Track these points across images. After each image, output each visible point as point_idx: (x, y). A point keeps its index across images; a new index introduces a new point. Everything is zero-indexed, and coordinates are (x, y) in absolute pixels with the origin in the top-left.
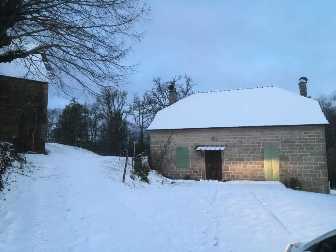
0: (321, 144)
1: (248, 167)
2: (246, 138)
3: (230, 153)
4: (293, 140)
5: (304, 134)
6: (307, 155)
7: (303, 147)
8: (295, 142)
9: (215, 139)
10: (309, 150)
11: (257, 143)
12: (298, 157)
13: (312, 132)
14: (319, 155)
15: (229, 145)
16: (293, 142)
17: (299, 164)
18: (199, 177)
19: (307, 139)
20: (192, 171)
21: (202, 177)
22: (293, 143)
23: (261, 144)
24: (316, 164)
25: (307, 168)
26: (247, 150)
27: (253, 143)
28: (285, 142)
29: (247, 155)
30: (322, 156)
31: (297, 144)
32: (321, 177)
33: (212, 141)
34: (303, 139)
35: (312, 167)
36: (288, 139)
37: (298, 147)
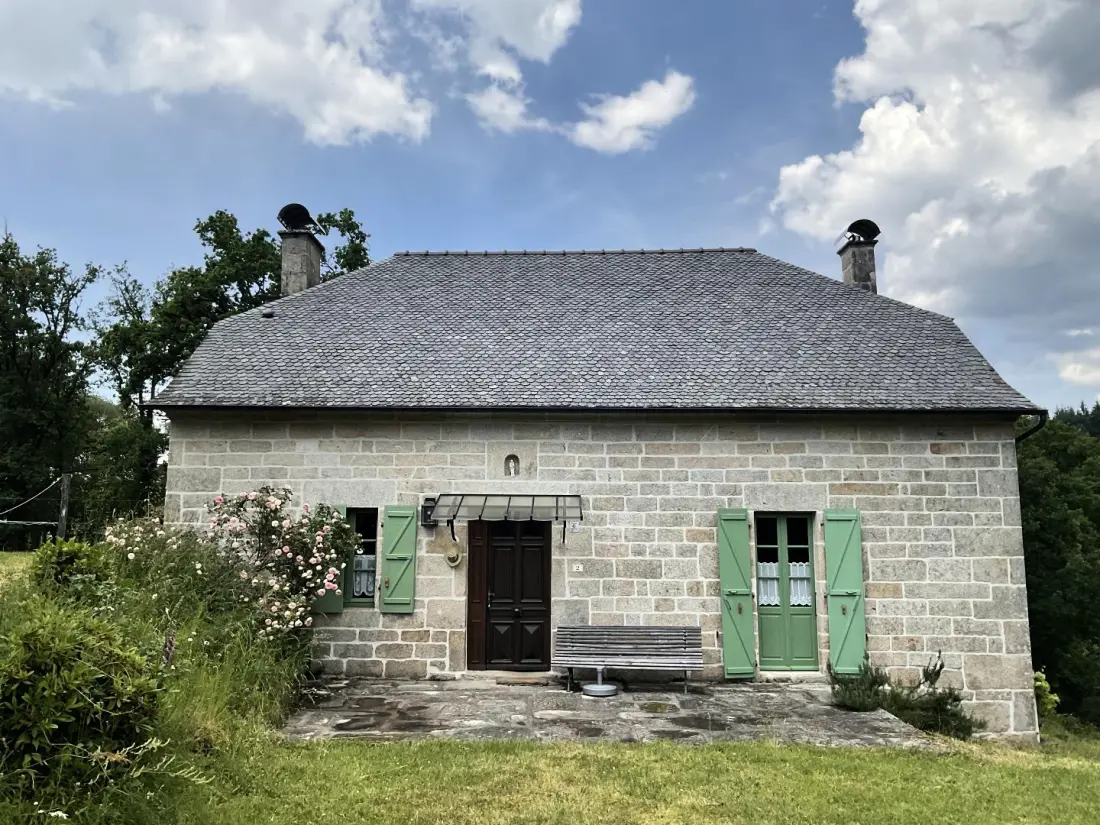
0: (1001, 499)
1: (681, 605)
2: (671, 462)
3: (593, 535)
4: (886, 476)
5: (928, 454)
6: (945, 550)
7: (926, 512)
8: (893, 488)
9: (523, 464)
10: (951, 528)
11: (723, 491)
12: (907, 558)
13: (963, 445)
14: (990, 550)
15: (591, 498)
16: (881, 489)
17: (911, 593)
18: (433, 664)
19: (945, 476)
20: (399, 631)
21: (447, 660)
22: (882, 493)
23: (743, 496)
24: (981, 592)
25: (943, 609)
26: (678, 520)
27: (707, 490)
28: (849, 488)
29: (673, 545)
30: (1007, 552)
31: (900, 496)
32: (1004, 654)
33: (508, 472)
34: (927, 474)
35: (964, 606)
36: (861, 476)
37: (906, 513)
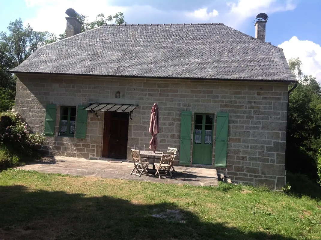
0: (280, 112)
1: (168, 141)
2: (168, 95)
3: (142, 118)
4: (240, 102)
5: (256, 95)
6: (258, 128)
7: (252, 115)
8: (242, 106)
9: (121, 95)
10: (261, 121)
11: (185, 105)
12: (244, 130)
13: (269, 93)
14: (274, 129)
15: (142, 106)
16: (238, 107)
17: (244, 141)
18: (91, 154)
19: (260, 103)
20: (81, 144)
21: (95, 153)
22: (238, 108)
23: (191, 108)
24: (269, 143)
25: (255, 147)
26: (169, 114)
27: (179, 105)
28: (226, 106)
29: (167, 122)
30: (280, 130)
31: (244, 109)
32: (275, 164)
33: (116, 97)
34: (255, 102)
35: (263, 147)
36: (231, 102)
37: (245, 115)
